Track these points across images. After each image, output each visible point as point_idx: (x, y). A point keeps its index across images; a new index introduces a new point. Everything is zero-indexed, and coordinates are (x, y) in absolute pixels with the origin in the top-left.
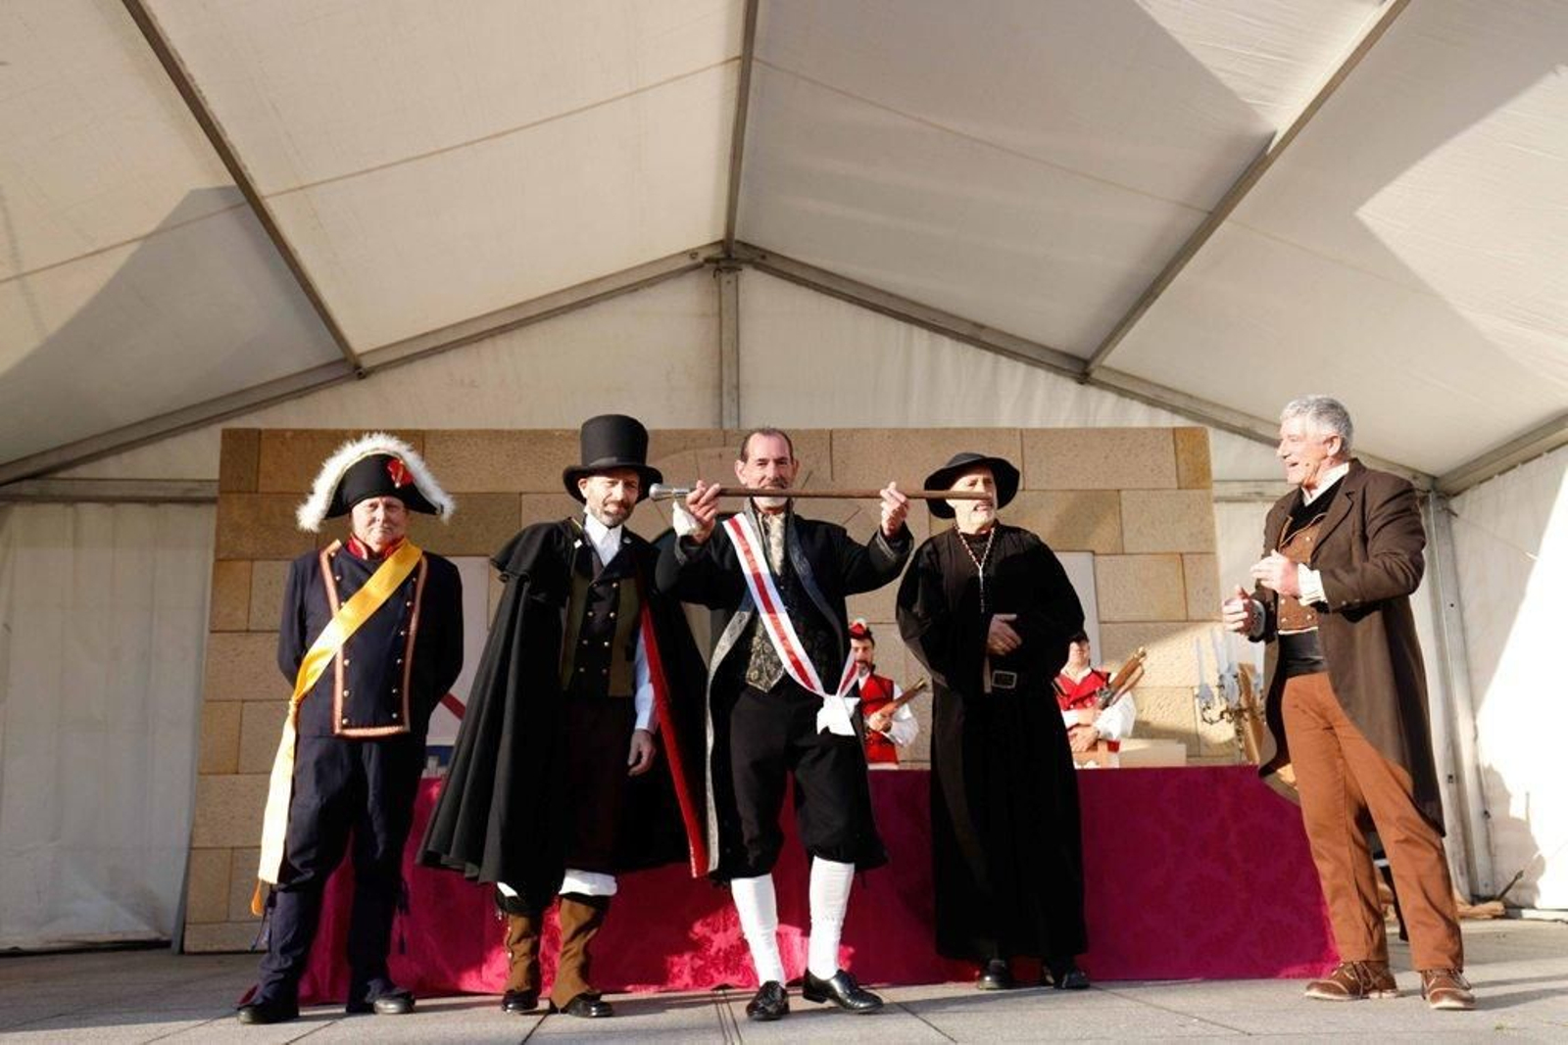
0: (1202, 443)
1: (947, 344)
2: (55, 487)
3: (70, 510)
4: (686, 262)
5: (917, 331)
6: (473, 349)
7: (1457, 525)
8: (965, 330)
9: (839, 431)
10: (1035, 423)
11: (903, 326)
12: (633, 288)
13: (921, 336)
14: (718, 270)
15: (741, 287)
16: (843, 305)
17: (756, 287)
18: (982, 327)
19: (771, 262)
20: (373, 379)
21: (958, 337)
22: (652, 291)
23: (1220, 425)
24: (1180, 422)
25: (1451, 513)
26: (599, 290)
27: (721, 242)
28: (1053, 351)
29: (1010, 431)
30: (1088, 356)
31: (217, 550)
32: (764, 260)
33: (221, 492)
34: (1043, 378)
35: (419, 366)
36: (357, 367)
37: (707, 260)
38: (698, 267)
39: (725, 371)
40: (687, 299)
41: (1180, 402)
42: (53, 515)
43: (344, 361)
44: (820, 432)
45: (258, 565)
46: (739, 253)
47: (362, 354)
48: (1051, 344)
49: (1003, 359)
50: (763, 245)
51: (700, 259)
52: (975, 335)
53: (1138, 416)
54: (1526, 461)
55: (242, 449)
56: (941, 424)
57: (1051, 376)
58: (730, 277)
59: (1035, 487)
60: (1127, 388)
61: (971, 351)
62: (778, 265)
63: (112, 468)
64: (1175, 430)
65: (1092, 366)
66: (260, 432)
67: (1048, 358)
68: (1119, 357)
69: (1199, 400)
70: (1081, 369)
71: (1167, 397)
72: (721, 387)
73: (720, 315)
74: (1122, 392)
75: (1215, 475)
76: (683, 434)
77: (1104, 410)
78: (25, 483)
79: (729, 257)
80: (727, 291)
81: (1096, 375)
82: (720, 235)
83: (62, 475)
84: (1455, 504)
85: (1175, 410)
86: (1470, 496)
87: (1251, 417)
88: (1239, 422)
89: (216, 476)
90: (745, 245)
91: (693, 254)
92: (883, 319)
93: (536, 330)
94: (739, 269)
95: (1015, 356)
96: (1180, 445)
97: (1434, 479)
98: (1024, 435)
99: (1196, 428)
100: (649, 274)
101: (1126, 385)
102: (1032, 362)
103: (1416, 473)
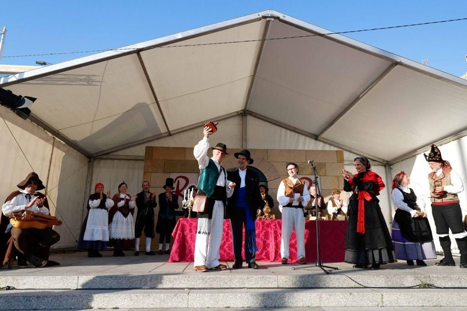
0: (342, 154)
1: (288, 132)
2: (110, 157)
3: (112, 161)
4: (236, 114)
5: (282, 128)
6: (193, 130)
7: (392, 171)
8: (293, 129)
9: (269, 149)
10: (306, 149)
11: (280, 128)
13: (283, 130)
14: (242, 116)
15: (247, 118)
16: (267, 123)
17: (250, 119)
18: (296, 128)
20: (173, 136)
21: (291, 130)
22: (229, 119)
23: (346, 150)
24: (337, 149)
25: (391, 169)
27: (243, 110)
29: (303, 150)
30: (317, 134)
31: (144, 170)
32: (252, 114)
33: (145, 159)
34: (308, 139)
35: (182, 134)
36: (170, 134)
37: (240, 113)
38: (238, 115)
39: (244, 136)
40: (236, 121)
42: (109, 162)
43: (168, 132)
44: (265, 150)
45: (152, 174)
46: (246, 112)
47: (171, 131)
48: (310, 132)
49: (300, 135)
50: (252, 111)
51: (239, 113)
52: (295, 130)
53: (327, 148)
55: (150, 150)
57: (310, 139)
58: (245, 117)
60: (325, 142)
61: (293, 133)
62: (254, 115)
63: (121, 153)
64: (337, 151)
65: (319, 137)
66: (153, 147)
67: (311, 136)
68: (324, 135)
69: (340, 144)
70: (316, 137)
71: (334, 144)
72: (243, 139)
73: (243, 125)
74: (324, 142)
75: (345, 159)
76: (237, 149)
77: (320, 146)
78: (104, 156)
79: (245, 113)
80: (244, 120)
81: (319, 139)
82: (243, 108)
83: (111, 154)
84: (392, 167)
85: (335, 146)
86: (394, 165)
89: (144, 155)
90: (248, 111)
91: (237, 112)
94: (246, 115)
95: (302, 134)
96: (338, 154)
97: (387, 161)
98: (306, 151)
99: (341, 151)
100: (228, 116)
101: (325, 141)
102: (306, 136)
103: (384, 160)
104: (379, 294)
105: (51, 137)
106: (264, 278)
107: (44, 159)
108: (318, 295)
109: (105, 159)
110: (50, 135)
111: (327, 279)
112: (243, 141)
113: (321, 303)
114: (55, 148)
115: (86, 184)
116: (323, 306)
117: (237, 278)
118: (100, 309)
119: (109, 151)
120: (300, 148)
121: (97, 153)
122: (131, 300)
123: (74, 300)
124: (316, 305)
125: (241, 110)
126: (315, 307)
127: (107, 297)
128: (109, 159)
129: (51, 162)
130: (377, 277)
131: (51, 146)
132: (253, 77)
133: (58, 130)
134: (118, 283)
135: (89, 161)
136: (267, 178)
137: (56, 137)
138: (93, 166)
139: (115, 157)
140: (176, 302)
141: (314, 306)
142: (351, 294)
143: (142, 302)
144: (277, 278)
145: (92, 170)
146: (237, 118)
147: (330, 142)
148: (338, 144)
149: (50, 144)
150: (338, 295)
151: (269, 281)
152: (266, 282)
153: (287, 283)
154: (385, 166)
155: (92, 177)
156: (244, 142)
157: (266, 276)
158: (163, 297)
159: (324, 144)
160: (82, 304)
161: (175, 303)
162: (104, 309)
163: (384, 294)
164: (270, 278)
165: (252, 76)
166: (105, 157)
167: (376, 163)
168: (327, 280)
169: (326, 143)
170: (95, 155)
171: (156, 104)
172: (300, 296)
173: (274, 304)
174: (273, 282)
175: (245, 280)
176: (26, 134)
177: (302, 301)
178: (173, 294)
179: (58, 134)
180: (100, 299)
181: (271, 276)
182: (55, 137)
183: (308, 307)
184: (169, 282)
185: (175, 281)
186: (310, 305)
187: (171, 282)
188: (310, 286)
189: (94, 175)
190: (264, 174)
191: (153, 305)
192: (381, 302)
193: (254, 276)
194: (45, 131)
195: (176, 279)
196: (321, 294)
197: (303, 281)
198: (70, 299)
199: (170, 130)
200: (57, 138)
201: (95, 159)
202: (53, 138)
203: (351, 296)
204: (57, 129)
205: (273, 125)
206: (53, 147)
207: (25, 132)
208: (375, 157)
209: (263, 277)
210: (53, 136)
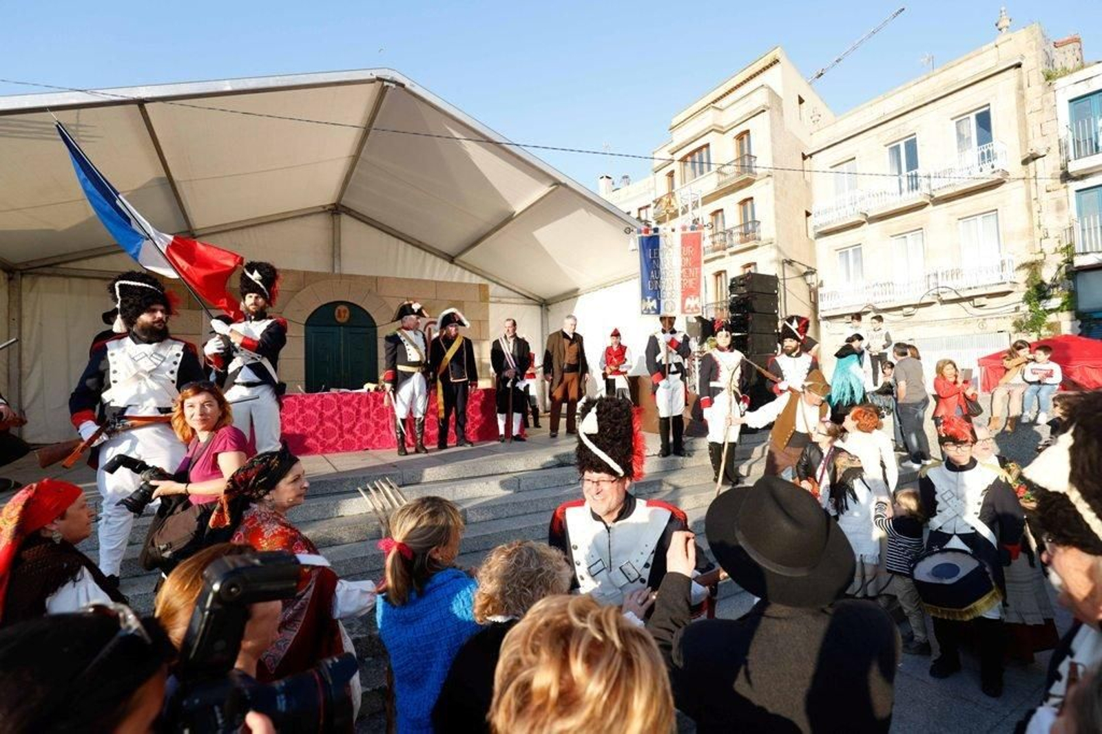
0: (487, 290)
3: (67, 281)
4: (321, 209)
6: (240, 231)
7: (549, 313)
8: (417, 243)
9: (380, 277)
10: (436, 278)
11: (395, 240)
12: (302, 216)
13: (402, 243)
14: (333, 214)
15: (341, 220)
16: (376, 230)
17: (346, 221)
18: (421, 242)
21: (414, 245)
22: (309, 218)
23: (491, 280)
24: (480, 280)
25: (548, 310)
27: (334, 204)
28: (443, 252)
29: (429, 281)
30: (453, 255)
32: (350, 212)
34: (440, 261)
37: (329, 210)
38: (325, 212)
39: (335, 248)
40: (321, 222)
41: (479, 272)
42: (59, 282)
44: (371, 277)
46: (341, 208)
47: (196, 230)
48: (443, 250)
49: (428, 254)
50: (351, 208)
51: (327, 209)
52: (419, 245)
54: (568, 299)
57: (442, 260)
58: (338, 217)
59: (440, 299)
60: (465, 267)
61: (417, 250)
62: (353, 213)
63: (86, 265)
64: (480, 285)
65: (455, 259)
67: (442, 255)
68: (464, 257)
69: (488, 273)
70: (451, 259)
72: (334, 254)
73: (333, 229)
74: (463, 268)
75: (491, 296)
77: (457, 274)
78: (44, 268)
79: (337, 210)
80: (336, 221)
81: (456, 262)
82: (334, 201)
83: (61, 266)
84: (549, 307)
85: (478, 274)
86: (553, 306)
88: (495, 280)
90: (343, 206)
91: (324, 207)
92: (389, 236)
93: (265, 227)
94: (340, 214)
95: (431, 253)
96: (483, 288)
97: (545, 300)
98: (436, 282)
99: (487, 283)
100: (308, 212)
101: (464, 265)
102: (437, 255)
103: (540, 298)
109: (49, 275)
112: (333, 257)
115: (9, 324)
119: (57, 260)
120: (427, 276)
121: (26, 263)
125: (332, 204)
128: (60, 276)
132: (356, 158)
135: (10, 279)
136: (376, 321)
138: (20, 288)
139: (72, 272)
145: (20, 295)
146: (322, 217)
147: (471, 268)
148: (483, 271)
154: (541, 306)
155: (20, 310)
156: (336, 259)
159: (463, 270)
165: (354, 156)
166: (47, 270)
167: (531, 301)
169: (465, 269)
170: (21, 267)
189: (24, 305)
190: (372, 315)
199: (194, 227)
201: (22, 275)
205: (385, 234)
208: (530, 293)
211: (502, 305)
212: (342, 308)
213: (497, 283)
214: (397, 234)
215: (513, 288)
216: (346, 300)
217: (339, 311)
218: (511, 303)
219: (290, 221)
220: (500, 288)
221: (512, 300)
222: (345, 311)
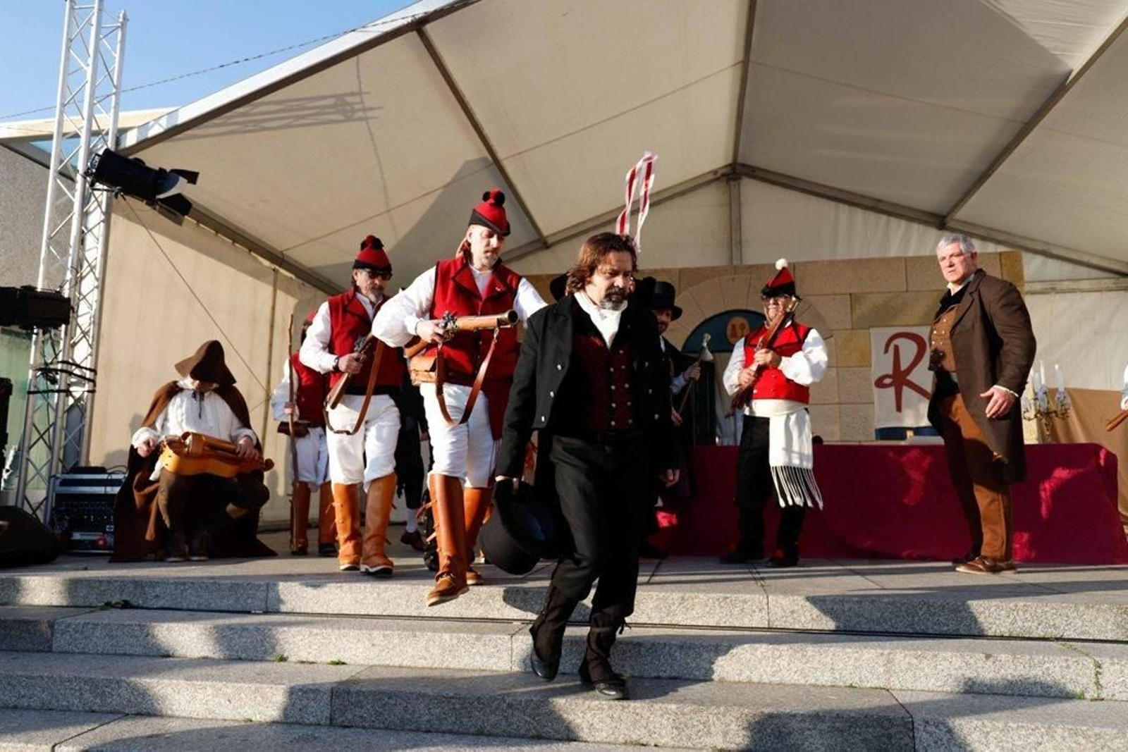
0: (1018, 260)
1: (859, 212)
4: (711, 177)
5: (841, 205)
8: (870, 204)
9: (799, 263)
10: (911, 253)
11: (833, 204)
13: (844, 209)
14: (728, 180)
15: (742, 186)
17: (751, 190)
18: (879, 201)
19: (759, 174)
20: (553, 249)
21: (865, 207)
22: (695, 193)
23: (1028, 250)
24: (1002, 249)
26: (666, 195)
27: (730, 165)
28: (923, 212)
29: (898, 259)
30: (944, 213)
32: (755, 173)
34: (916, 228)
36: (545, 243)
37: (723, 175)
38: (718, 179)
39: (734, 234)
40: (711, 198)
41: (1001, 237)
43: (539, 240)
46: (739, 169)
47: (548, 236)
48: (921, 208)
49: (893, 221)
50: (753, 164)
51: (719, 175)
52: (875, 206)
56: (856, 256)
57: (922, 227)
58: (736, 183)
59: (915, 289)
61: (872, 216)
62: (761, 174)
64: (1000, 254)
65: (948, 219)
67: (922, 217)
68: (964, 213)
69: (1016, 236)
70: (940, 221)
71: (994, 235)
72: (731, 244)
73: (730, 204)
75: (1026, 278)
76: (713, 269)
79: (734, 172)
80: (734, 191)
81: (951, 224)
82: (730, 160)
85: (999, 242)
87: (1048, 244)
88: (1039, 247)
90: (743, 165)
91: (715, 172)
92: (822, 199)
94: (740, 179)
95: (899, 216)
96: (1004, 261)
98: (908, 260)
99: (1014, 252)
100: (692, 185)
101: (967, 229)
102: (911, 219)
104: (1090, 663)
105: (270, 268)
106: (728, 601)
107: (254, 320)
108: (882, 654)
110: (266, 263)
111: (921, 609)
112: (731, 248)
113: (892, 679)
114: (280, 294)
116: (898, 687)
117: (652, 598)
118: (302, 662)
120: (893, 252)
122: (373, 645)
123: (244, 640)
124: (875, 683)
125: (725, 167)
126: (871, 688)
127: (317, 634)
129: (272, 326)
130: (1088, 607)
131: (270, 289)
132: (745, 64)
133: (282, 252)
134: (357, 602)
137: (280, 266)
140: (482, 656)
141: (869, 685)
142: (988, 657)
143: (398, 650)
144: (765, 600)
146: (714, 185)
147: (983, 233)
148: (1009, 234)
149: (269, 284)
150: (945, 659)
151: (742, 610)
152: (736, 611)
153: (795, 615)
156: (734, 248)
157: (733, 596)
158: (448, 641)
160: (264, 648)
161: (478, 658)
162: (313, 663)
163: (1106, 662)
164: (745, 602)
165: (742, 61)
168: (921, 613)
171: (494, 166)
172: (824, 655)
173: (748, 673)
174: (754, 611)
175: (674, 604)
176: (208, 263)
177: (832, 669)
178: (474, 636)
179: (283, 260)
180: (302, 640)
181: (747, 596)
182: (277, 267)
183: (851, 686)
184: (476, 603)
185: (491, 601)
186: (856, 682)
187: (481, 604)
188: (865, 627)
191: (425, 659)
192: (1092, 686)
193: (701, 596)
194: (254, 254)
195: (494, 597)
196: (889, 654)
197: (844, 611)
198: (236, 636)
199: (545, 232)
200: (282, 271)
202: (274, 270)
203: (989, 663)
204: (280, 249)
205: (813, 198)
206: (275, 291)
207: (204, 258)
209: (727, 598)
210: (273, 266)
211: (1058, 296)
212: (738, 321)
213: (1046, 254)
214: (833, 194)
215: (1085, 259)
216: (744, 308)
217: (734, 326)
218: (1082, 291)
219: (668, 204)
220: (1051, 263)
221: (1085, 285)
222: (742, 326)
